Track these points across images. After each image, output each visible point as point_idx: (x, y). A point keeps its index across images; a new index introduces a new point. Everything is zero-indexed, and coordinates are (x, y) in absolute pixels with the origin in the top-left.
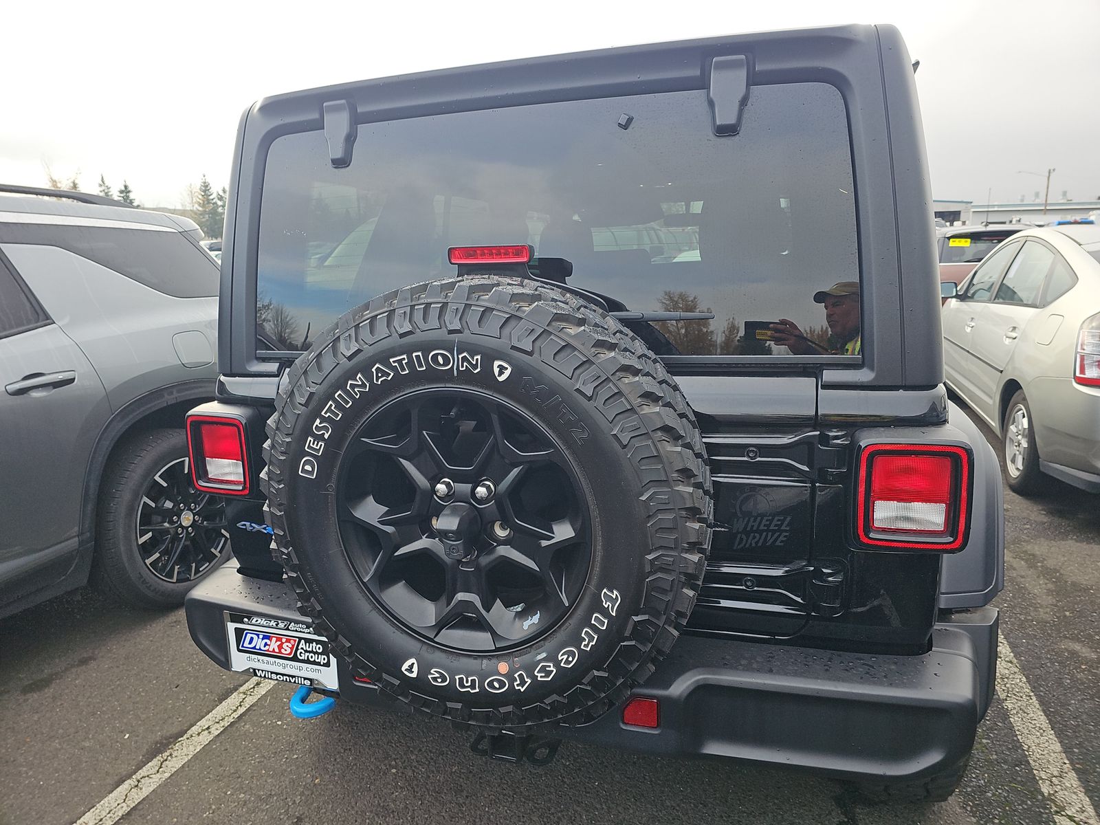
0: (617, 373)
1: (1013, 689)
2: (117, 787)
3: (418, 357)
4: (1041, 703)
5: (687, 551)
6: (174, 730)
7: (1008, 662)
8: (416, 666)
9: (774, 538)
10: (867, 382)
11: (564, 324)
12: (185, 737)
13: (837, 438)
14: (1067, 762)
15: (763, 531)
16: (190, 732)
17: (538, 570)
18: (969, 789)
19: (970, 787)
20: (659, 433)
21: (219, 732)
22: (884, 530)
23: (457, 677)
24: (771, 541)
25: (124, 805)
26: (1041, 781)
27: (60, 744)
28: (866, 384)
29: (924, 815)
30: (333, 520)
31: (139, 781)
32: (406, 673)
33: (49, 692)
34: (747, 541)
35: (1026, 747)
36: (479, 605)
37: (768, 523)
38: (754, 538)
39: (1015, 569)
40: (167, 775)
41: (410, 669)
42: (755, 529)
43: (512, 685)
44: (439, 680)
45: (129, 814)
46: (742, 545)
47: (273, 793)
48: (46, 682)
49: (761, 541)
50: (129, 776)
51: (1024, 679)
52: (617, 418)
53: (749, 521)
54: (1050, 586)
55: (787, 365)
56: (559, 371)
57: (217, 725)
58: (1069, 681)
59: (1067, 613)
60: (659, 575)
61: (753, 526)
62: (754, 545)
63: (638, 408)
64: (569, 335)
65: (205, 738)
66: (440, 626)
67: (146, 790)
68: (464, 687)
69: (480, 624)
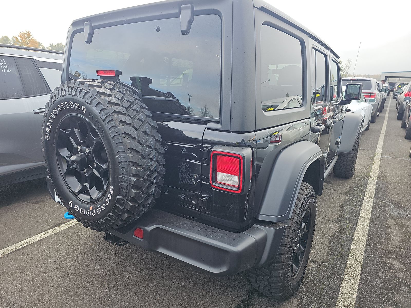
0: (113, 113)
1: (353, 271)
2: (40, 233)
3: (66, 103)
4: (361, 279)
5: (132, 176)
6: (64, 222)
7: (359, 262)
8: (72, 204)
9: (190, 181)
10: (219, 128)
11: (101, 95)
12: (65, 224)
13: (206, 147)
14: (354, 302)
15: (187, 178)
16: (67, 223)
17: (100, 178)
18: (304, 301)
19: (305, 300)
20: (124, 135)
21: (74, 224)
22: (220, 183)
23: (81, 209)
24: (189, 182)
25: (38, 238)
26: (337, 306)
27: (33, 219)
28: (218, 129)
29: (279, 304)
30: (55, 154)
31: (46, 233)
32: (70, 205)
33: (39, 204)
34: (183, 181)
35: (340, 293)
36: (88, 187)
37: (188, 176)
38: (185, 180)
39: (391, 229)
40: (54, 233)
41: (71, 204)
42: (185, 177)
43: (91, 214)
44: (77, 209)
45: (38, 241)
46: (181, 183)
47: (77, 245)
48: (40, 202)
49: (187, 182)
50: (44, 231)
51: (361, 269)
52: (111, 129)
53: (183, 174)
54: (403, 238)
55: (197, 120)
56: (96, 111)
57: (75, 223)
58: (380, 274)
59: (402, 250)
60: (123, 183)
61: (184, 176)
62: (184, 183)
63: (118, 126)
64: (101, 99)
65: (70, 225)
66: (79, 192)
67: (46, 236)
68: (82, 212)
69: (88, 194)
